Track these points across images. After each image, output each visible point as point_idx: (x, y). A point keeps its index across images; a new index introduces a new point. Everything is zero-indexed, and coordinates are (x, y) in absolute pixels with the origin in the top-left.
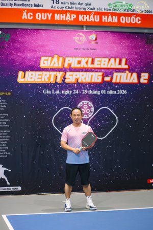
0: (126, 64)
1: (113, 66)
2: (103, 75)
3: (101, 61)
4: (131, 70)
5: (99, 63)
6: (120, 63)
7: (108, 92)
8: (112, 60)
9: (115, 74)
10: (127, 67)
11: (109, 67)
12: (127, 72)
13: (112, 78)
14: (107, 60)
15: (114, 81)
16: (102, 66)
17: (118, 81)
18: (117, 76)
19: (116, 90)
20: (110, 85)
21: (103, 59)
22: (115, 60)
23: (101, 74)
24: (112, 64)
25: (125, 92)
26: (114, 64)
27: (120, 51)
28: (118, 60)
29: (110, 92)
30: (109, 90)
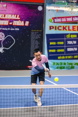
0: (19, 17)
1: (13, 18)
2: (9, 22)
3: (8, 16)
4: (21, 20)
5: (7, 16)
6: (16, 17)
7: (11, 29)
8: (13, 15)
9: (14, 22)
10: (19, 18)
11: (11, 18)
12: (19, 21)
13: (13, 23)
14: (11, 15)
15: (14, 24)
16: (9, 18)
17: (15, 25)
18: (15, 23)
19: (14, 28)
20: (12, 26)
21: (9, 15)
22: (14, 15)
23: (8, 21)
24: (13, 17)
25: (18, 29)
26: (14, 17)
27: (17, 12)
28: (15, 15)
29: (12, 29)
30: (12, 28)
